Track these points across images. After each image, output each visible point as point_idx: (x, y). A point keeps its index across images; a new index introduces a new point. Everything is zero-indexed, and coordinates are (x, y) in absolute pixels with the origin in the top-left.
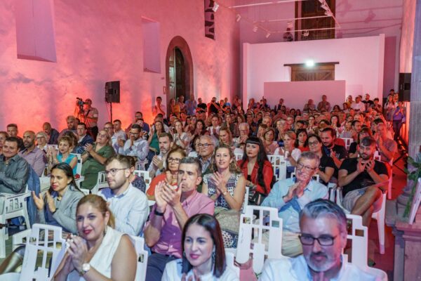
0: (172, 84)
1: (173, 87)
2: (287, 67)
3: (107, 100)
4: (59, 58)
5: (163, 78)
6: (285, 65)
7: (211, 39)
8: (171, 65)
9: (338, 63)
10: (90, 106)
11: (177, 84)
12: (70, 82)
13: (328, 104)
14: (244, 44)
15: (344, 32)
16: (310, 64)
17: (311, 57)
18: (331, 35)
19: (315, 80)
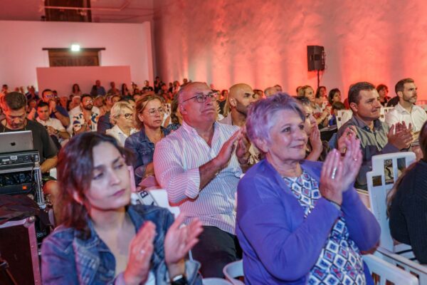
2: (45, 51)
15: (101, 17)
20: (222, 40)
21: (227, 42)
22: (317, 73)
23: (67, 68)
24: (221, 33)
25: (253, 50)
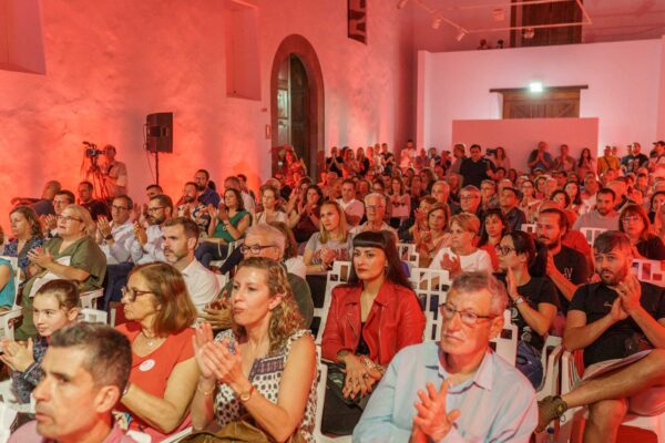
0: (285, 121)
1: (285, 127)
2: (495, 94)
3: (149, 147)
4: (50, 65)
5: (265, 111)
6: (492, 91)
7: (360, 43)
8: (282, 86)
9: (586, 87)
10: (111, 158)
11: (294, 120)
12: (76, 113)
14: (420, 53)
15: (598, 32)
16: (536, 88)
17: (537, 77)
18: (574, 37)
19: (545, 116)
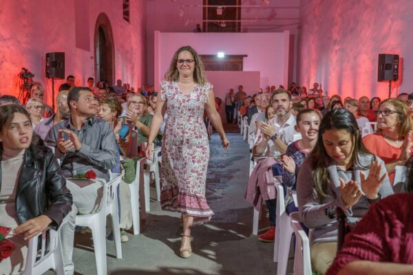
3: (48, 76)
5: (92, 58)
8: (97, 45)
9: (246, 56)
12: (8, 48)
13: (245, 94)
14: (156, 32)
15: (249, 27)
16: (221, 55)
17: (220, 50)
19: (223, 70)
20: (337, 48)
21: (339, 49)
22: (388, 84)
23: (215, 72)
24: (336, 40)
25: (355, 58)
